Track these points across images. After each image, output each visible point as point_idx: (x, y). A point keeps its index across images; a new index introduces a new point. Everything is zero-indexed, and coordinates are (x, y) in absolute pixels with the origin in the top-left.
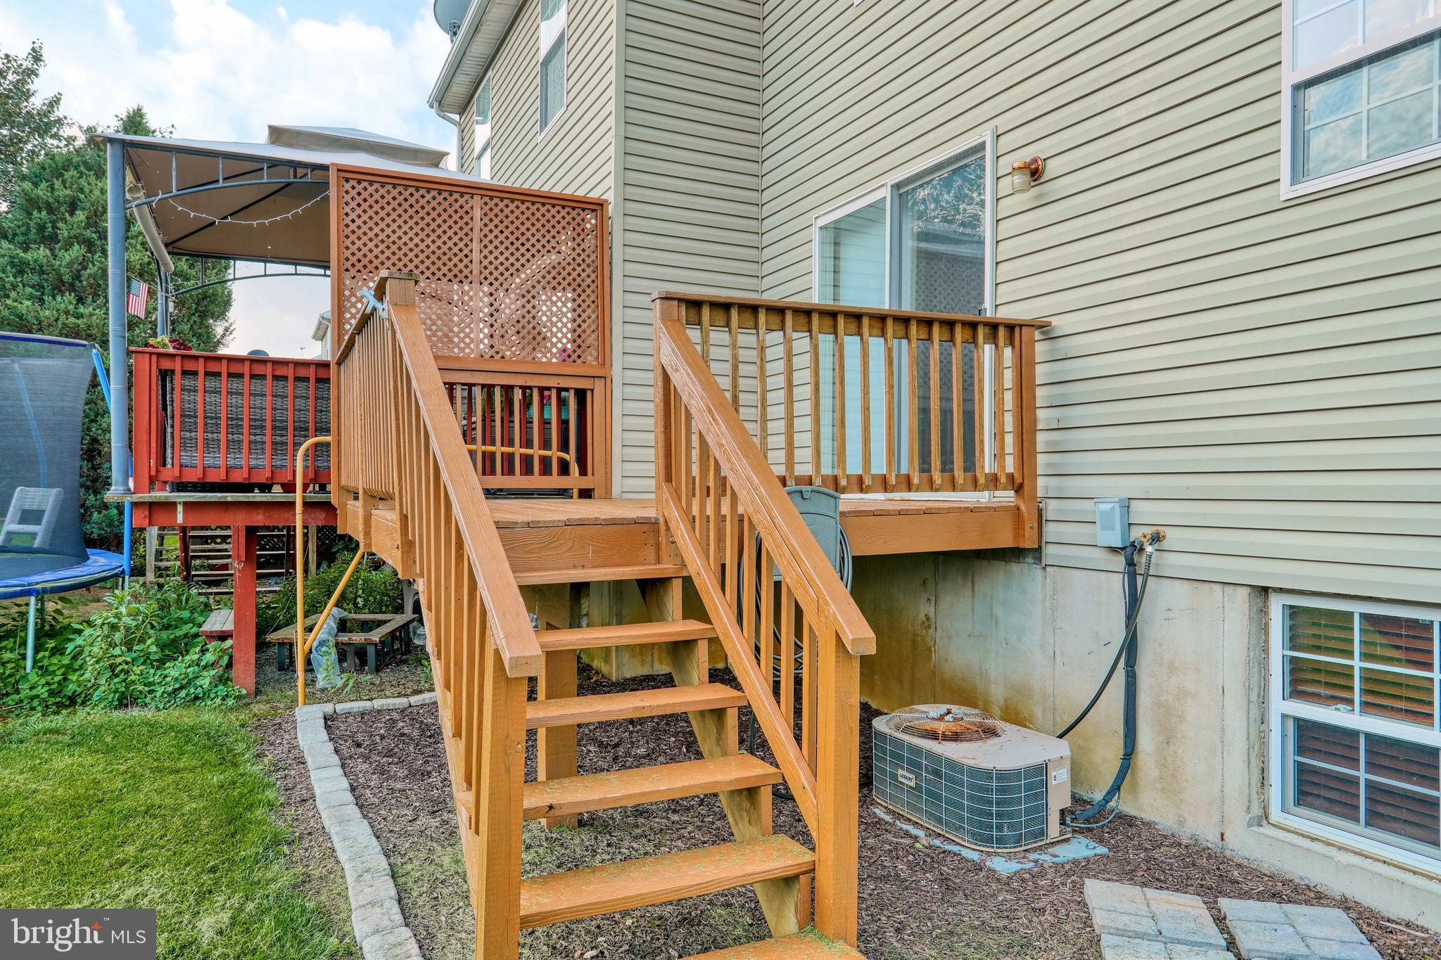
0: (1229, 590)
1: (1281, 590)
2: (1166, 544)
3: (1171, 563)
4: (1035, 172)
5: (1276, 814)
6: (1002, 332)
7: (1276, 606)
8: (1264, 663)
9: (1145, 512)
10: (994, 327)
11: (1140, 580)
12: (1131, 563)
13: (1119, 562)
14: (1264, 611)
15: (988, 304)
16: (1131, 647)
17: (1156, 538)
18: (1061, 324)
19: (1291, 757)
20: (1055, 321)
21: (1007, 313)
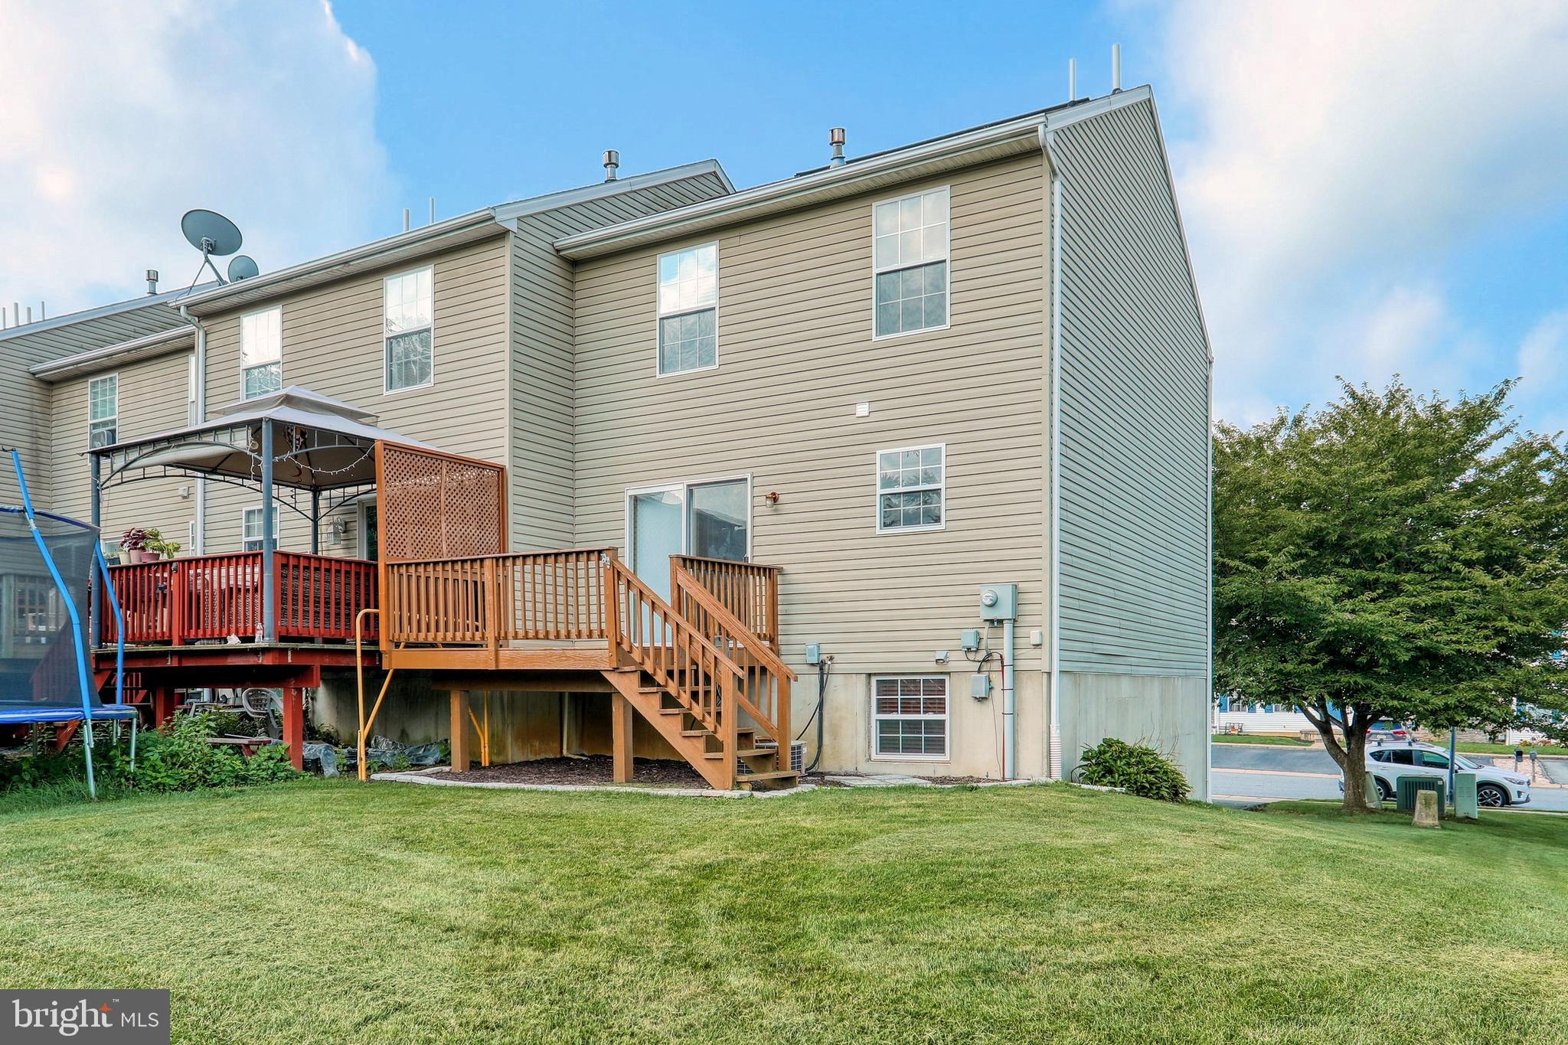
0: (858, 676)
1: (875, 674)
2: (834, 661)
3: (837, 668)
4: (774, 498)
5: (874, 756)
6: (755, 570)
7: (874, 680)
8: (869, 703)
9: (825, 648)
10: (753, 568)
11: (825, 676)
12: (821, 669)
13: (817, 670)
14: (869, 683)
15: (749, 554)
16: (821, 705)
17: (831, 659)
18: (787, 568)
19: (878, 735)
20: (784, 567)
21: (758, 561)
